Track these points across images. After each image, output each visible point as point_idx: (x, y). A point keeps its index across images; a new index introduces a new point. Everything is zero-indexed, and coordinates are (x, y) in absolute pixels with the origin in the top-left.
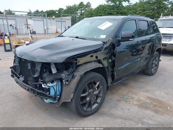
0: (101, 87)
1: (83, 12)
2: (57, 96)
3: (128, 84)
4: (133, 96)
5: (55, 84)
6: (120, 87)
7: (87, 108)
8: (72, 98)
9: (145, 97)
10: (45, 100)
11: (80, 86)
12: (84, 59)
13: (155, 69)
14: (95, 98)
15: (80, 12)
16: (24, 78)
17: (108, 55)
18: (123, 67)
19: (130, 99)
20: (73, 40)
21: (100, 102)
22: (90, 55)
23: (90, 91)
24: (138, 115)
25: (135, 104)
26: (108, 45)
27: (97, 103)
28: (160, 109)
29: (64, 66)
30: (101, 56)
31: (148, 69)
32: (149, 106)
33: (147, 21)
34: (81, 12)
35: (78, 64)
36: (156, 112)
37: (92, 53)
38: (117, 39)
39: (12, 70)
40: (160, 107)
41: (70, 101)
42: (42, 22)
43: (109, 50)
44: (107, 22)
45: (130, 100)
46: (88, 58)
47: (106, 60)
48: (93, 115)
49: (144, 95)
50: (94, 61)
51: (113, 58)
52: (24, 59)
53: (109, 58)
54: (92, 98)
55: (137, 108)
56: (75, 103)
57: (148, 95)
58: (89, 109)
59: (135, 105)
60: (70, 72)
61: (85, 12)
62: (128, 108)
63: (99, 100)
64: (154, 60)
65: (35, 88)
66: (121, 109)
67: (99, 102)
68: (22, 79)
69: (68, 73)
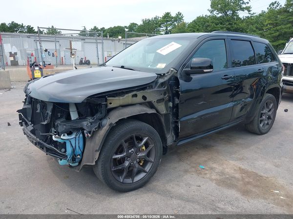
0: (151, 146)
1: (169, 29)
2: (78, 155)
3: (213, 146)
4: (214, 166)
5: (73, 136)
6: (196, 150)
7: (124, 178)
8: (97, 159)
9: (235, 168)
10: (59, 161)
11: (111, 141)
12: (119, 99)
13: (268, 124)
14: (141, 164)
15: (164, 28)
16: (33, 126)
17: (166, 96)
18: (195, 116)
19: (207, 170)
20: (112, 70)
21: (150, 170)
22: (131, 94)
23: (130, 151)
24: (212, 195)
25: (214, 178)
26: (166, 79)
27: (145, 172)
28: (254, 190)
29: (89, 109)
30: (152, 96)
31: (252, 122)
32: (236, 184)
33: (250, 41)
34: (167, 29)
35: (110, 106)
36: (246, 193)
37: (135, 90)
38: (184, 70)
39: (20, 115)
40: (255, 186)
41: (94, 164)
42: (95, 45)
43: (168, 87)
44: (173, 43)
45: (207, 172)
46: (127, 98)
47: (163, 103)
48: (136, 191)
49: (234, 165)
50: (141, 104)
51: (177, 101)
52: (34, 99)
53: (169, 100)
54: (135, 162)
55: (214, 184)
56: (102, 167)
57: (241, 166)
58: (129, 181)
59: (212, 180)
60: (95, 118)
61: (173, 28)
62: (199, 183)
63: (148, 168)
64: (264, 107)
65: (45, 142)
66: (186, 185)
67: (147, 171)
68: (31, 127)
69: (93, 121)
